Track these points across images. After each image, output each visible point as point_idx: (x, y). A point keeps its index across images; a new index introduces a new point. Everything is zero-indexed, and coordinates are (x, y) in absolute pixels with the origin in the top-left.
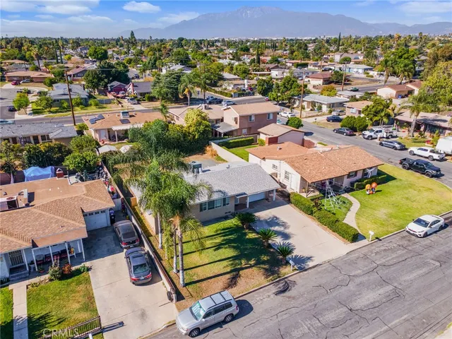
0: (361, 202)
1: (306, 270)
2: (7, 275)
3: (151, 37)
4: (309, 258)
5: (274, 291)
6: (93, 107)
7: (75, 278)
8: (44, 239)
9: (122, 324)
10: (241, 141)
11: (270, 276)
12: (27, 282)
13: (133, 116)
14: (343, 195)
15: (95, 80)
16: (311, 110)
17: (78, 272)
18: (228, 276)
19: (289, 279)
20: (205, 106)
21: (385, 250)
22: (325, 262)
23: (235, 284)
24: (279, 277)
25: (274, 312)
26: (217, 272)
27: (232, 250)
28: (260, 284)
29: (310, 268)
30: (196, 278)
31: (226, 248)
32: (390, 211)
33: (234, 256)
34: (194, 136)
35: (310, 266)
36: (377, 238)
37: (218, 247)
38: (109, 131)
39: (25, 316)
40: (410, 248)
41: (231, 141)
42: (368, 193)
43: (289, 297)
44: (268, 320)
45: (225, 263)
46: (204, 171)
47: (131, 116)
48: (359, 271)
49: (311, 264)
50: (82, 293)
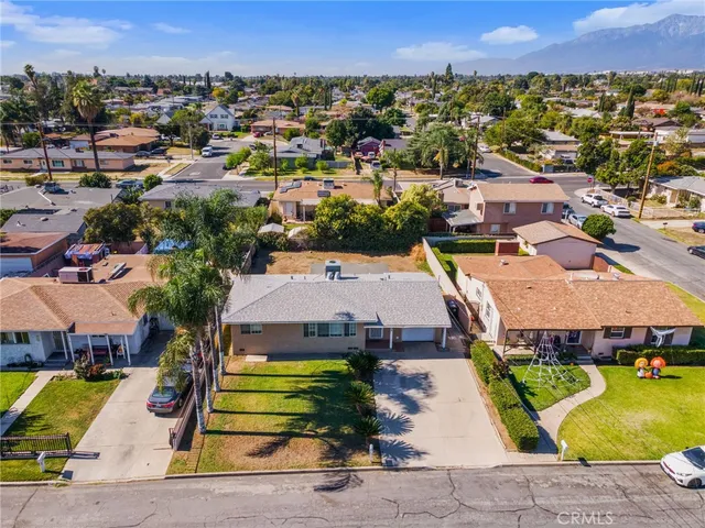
0: (609, 387)
1: (397, 470)
2: (44, 359)
3: (476, 73)
4: (418, 454)
5: (317, 484)
6: (320, 171)
7: (101, 383)
8: (86, 325)
9: (97, 455)
10: (478, 244)
11: (329, 458)
12: (56, 373)
13: (340, 187)
14: (583, 367)
15: (338, 134)
16: (678, 206)
17: (110, 377)
18: (270, 439)
19: (359, 474)
20: (457, 182)
21: (578, 485)
22: (443, 468)
23: (270, 453)
24: (344, 466)
25: (287, 513)
26: (261, 428)
27: (311, 404)
28: (305, 466)
29: (408, 469)
30: (227, 428)
31: (305, 399)
32: (663, 419)
33: (306, 414)
34: (396, 226)
35: (408, 466)
36: (581, 459)
37: (295, 394)
38: (298, 205)
39: (20, 411)
40: (636, 498)
41: (460, 242)
42: (639, 374)
43: (330, 501)
44: (269, 522)
45: (283, 419)
46: (341, 278)
47: (336, 187)
48: (488, 503)
49: (413, 463)
50: (91, 404)
